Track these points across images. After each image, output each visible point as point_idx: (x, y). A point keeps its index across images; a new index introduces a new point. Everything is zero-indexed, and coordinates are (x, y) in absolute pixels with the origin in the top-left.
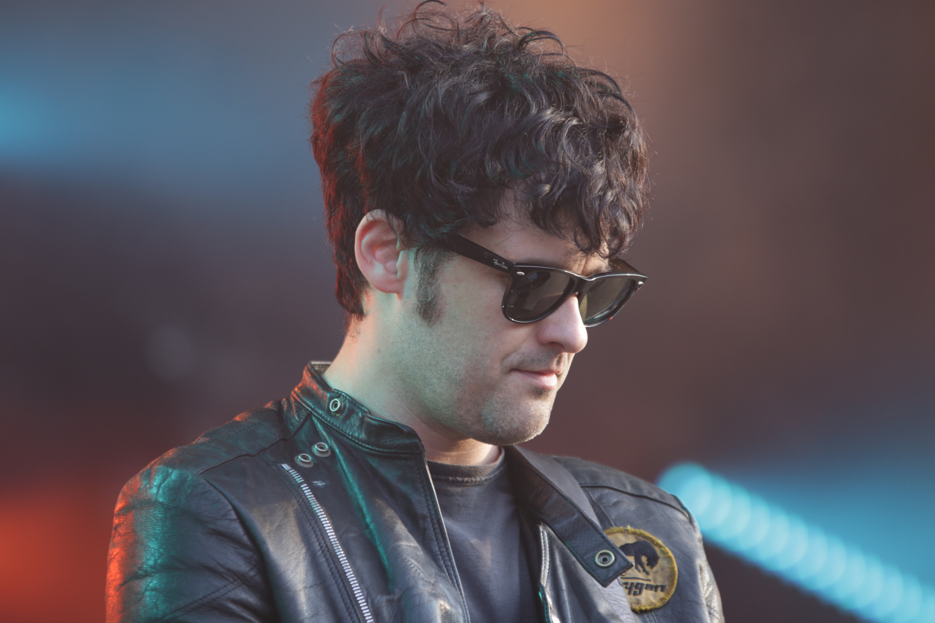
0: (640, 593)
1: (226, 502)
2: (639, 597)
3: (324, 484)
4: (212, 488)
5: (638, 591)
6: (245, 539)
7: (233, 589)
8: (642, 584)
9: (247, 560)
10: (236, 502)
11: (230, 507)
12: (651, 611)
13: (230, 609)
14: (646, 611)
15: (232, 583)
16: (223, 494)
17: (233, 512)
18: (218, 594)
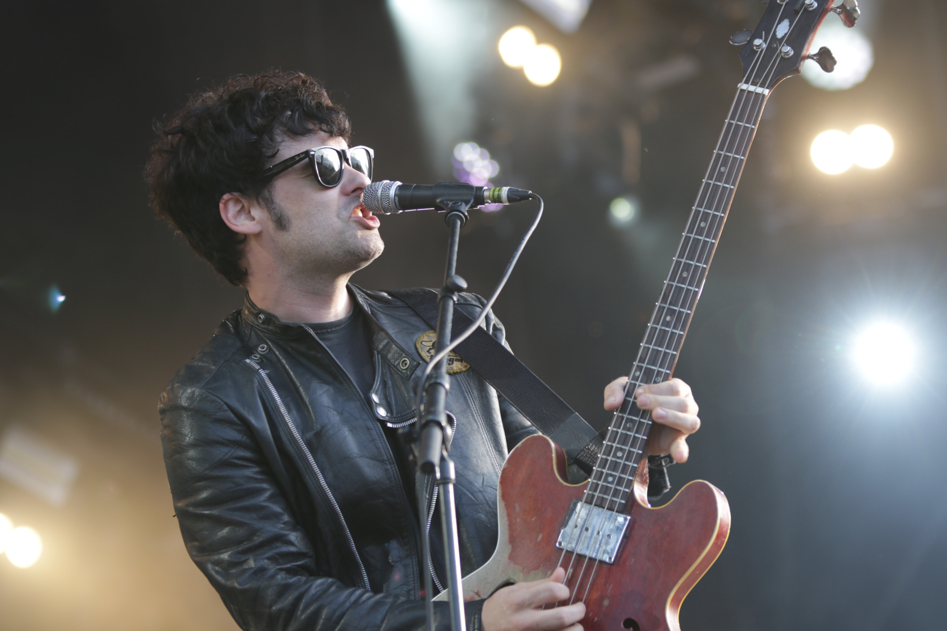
0: (453, 363)
1: (220, 401)
2: (452, 366)
3: (268, 371)
4: (210, 394)
5: (451, 362)
6: (235, 419)
7: (235, 451)
8: (453, 359)
9: (239, 431)
10: (226, 400)
11: (223, 403)
12: (460, 373)
13: (235, 463)
14: (457, 373)
15: (233, 448)
16: (217, 397)
17: (225, 406)
18: (227, 456)
